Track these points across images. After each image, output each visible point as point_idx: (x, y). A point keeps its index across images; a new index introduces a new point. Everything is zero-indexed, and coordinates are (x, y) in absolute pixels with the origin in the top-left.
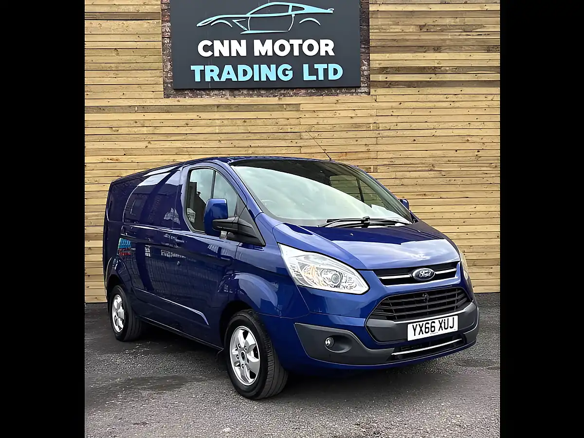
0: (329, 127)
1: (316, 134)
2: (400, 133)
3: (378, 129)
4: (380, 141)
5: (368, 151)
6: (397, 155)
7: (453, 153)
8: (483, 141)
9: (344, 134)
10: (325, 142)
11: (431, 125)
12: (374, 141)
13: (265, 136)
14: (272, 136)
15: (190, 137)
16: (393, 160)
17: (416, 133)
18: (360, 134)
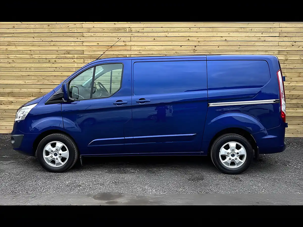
0: (101, 30)
1: (92, 34)
2: (146, 34)
3: (131, 31)
4: (133, 39)
5: (125, 45)
6: (143, 48)
7: (179, 48)
8: (199, 40)
9: (110, 34)
10: (98, 39)
11: (165, 30)
12: (129, 39)
13: (61, 34)
14: (65, 35)
15: (16, 35)
16: (141, 51)
17: (155, 34)
18: (120, 34)
